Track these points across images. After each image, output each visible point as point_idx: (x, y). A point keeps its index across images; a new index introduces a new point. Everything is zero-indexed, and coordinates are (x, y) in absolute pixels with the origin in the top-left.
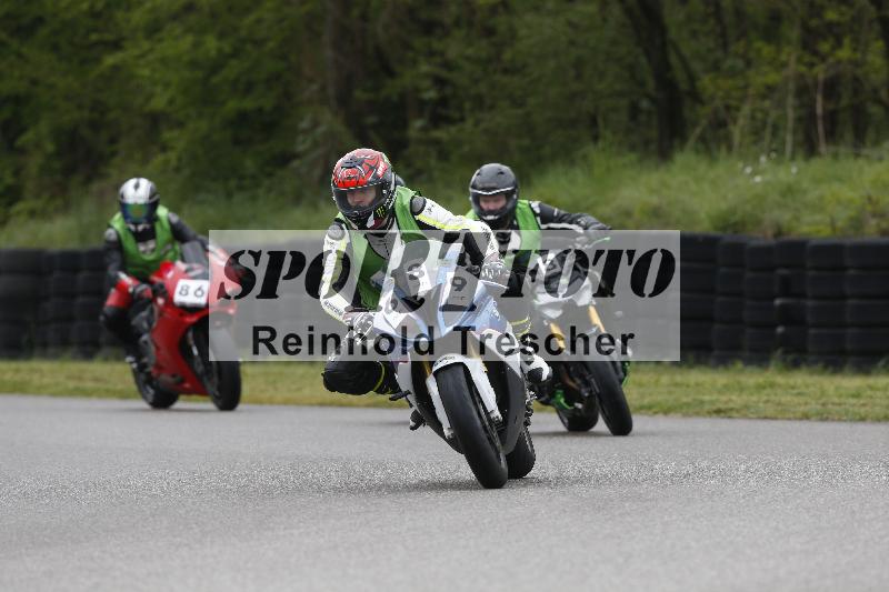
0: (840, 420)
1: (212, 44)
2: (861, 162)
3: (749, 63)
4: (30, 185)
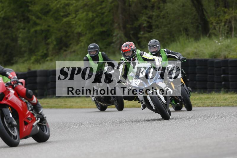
1: (90, 14)
4: (50, 53)
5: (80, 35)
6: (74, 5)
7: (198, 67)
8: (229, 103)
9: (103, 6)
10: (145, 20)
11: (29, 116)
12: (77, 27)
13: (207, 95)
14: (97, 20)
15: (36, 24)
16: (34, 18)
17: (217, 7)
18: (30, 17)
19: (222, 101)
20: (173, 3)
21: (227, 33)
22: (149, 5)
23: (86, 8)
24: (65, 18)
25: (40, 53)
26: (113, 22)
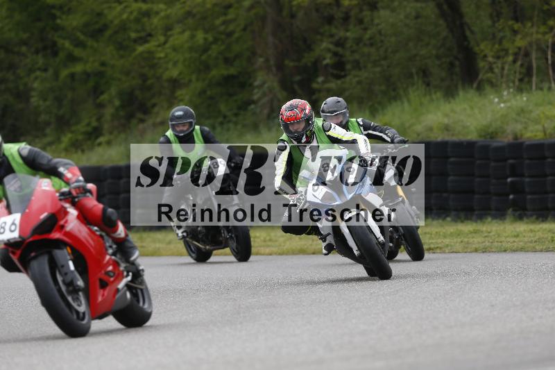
5: (175, 84)
6: (162, 14)
7: (452, 159)
8: (526, 243)
9: (230, 17)
10: (329, 50)
11: (110, 268)
12: (170, 65)
13: (474, 224)
14: (215, 50)
15: (72, 59)
16: (67, 44)
17: (496, 19)
18: (60, 42)
19: (508, 239)
20: (393, 10)
21: (521, 80)
22: (339, 15)
23: (190, 21)
24: (141, 45)
25: (81, 128)
26: (254, 54)
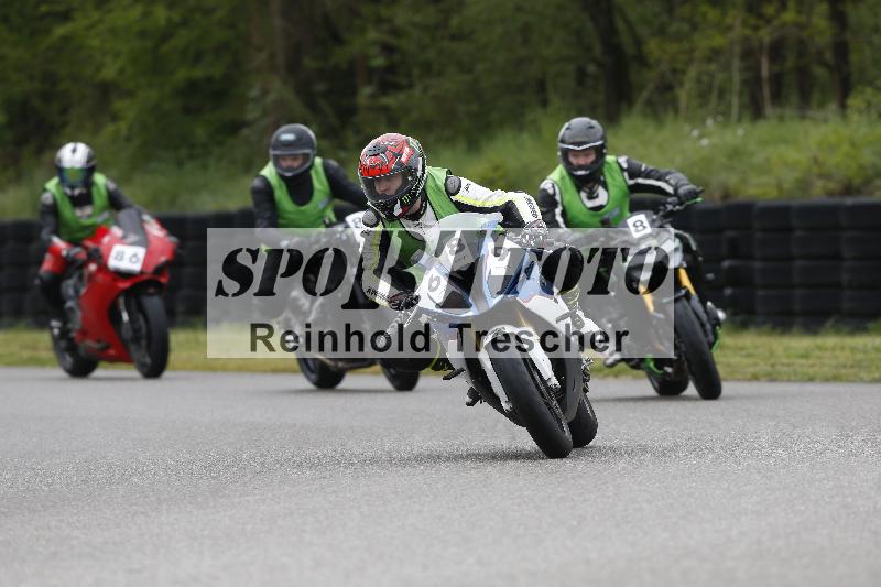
0: (789, 381)
2: (807, 124)
3: (695, 27)
14: (183, 38)
